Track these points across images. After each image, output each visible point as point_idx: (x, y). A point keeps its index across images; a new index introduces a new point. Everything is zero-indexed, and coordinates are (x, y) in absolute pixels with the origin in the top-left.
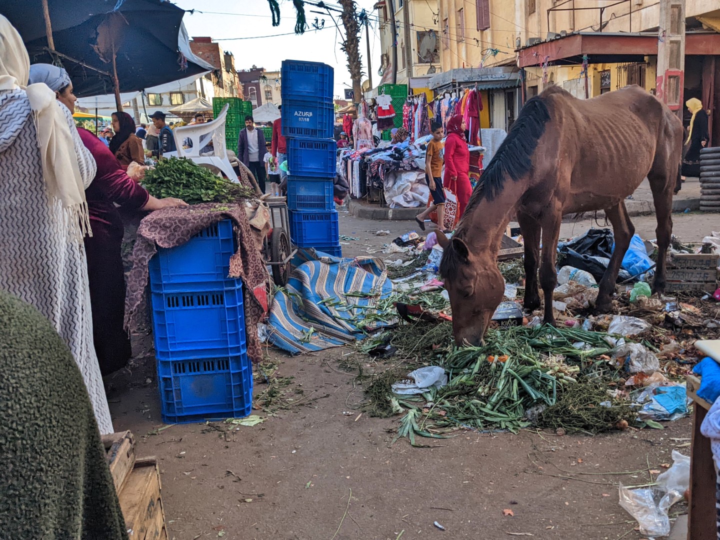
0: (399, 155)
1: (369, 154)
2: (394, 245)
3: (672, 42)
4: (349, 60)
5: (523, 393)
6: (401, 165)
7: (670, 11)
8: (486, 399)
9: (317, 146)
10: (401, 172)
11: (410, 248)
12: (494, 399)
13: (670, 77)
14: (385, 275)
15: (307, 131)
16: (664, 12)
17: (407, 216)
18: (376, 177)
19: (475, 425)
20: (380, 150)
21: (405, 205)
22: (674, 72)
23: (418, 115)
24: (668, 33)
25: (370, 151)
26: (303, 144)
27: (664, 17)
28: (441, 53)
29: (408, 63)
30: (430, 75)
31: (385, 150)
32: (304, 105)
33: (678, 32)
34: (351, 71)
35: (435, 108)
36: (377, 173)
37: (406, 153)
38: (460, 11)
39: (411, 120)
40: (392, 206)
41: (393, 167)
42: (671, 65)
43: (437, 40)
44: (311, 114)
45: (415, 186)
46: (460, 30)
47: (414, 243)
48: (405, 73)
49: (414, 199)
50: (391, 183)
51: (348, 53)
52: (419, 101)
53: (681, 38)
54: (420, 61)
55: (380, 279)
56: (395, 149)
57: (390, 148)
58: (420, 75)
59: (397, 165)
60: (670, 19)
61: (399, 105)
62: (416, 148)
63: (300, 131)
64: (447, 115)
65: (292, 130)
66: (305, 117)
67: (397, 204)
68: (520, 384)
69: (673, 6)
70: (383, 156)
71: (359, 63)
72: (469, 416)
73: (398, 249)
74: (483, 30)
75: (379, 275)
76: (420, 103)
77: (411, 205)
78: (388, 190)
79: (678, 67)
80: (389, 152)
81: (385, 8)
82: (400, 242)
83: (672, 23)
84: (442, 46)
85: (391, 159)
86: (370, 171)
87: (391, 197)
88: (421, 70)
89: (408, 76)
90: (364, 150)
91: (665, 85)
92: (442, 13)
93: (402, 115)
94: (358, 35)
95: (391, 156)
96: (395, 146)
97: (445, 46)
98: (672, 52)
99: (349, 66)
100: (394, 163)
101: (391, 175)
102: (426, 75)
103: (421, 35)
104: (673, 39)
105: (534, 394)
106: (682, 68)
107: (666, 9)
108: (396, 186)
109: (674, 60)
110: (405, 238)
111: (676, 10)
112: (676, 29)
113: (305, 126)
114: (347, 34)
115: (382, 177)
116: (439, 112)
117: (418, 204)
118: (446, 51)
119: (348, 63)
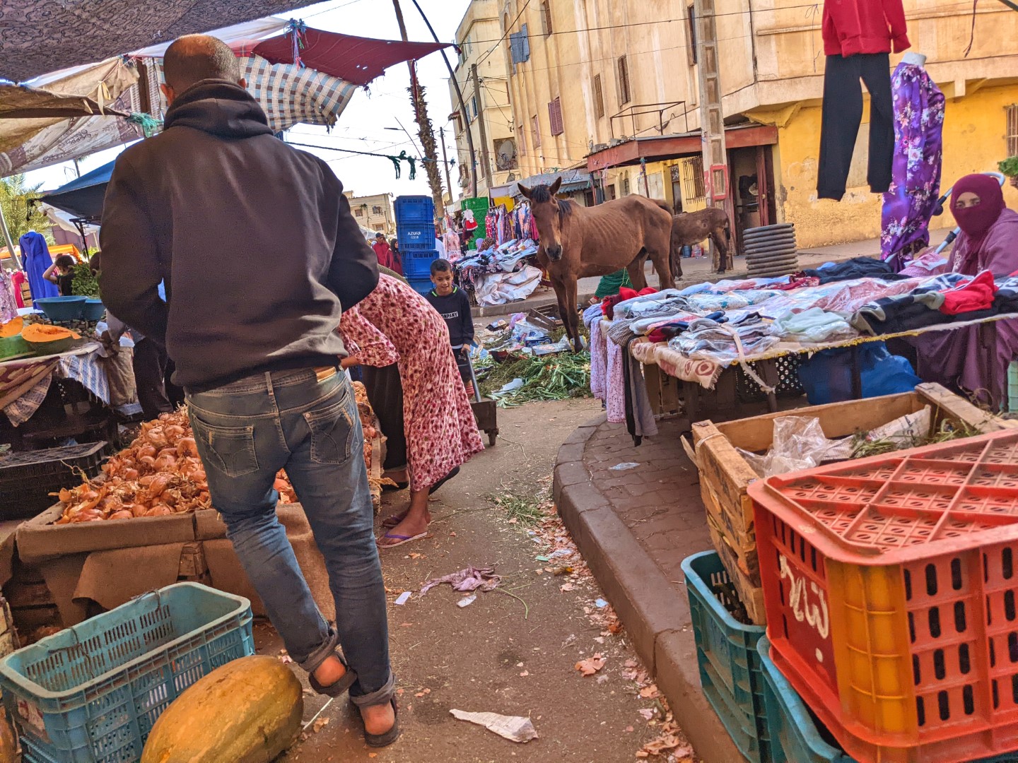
0: (484, 261)
1: (459, 262)
2: (487, 330)
3: (713, 141)
4: (429, 176)
5: (567, 382)
6: (488, 269)
7: (709, 115)
8: (546, 387)
9: (426, 256)
10: (488, 274)
11: (499, 331)
12: (550, 386)
13: (715, 171)
14: (481, 347)
15: (418, 246)
16: (704, 116)
17: (496, 312)
18: (467, 281)
19: (540, 399)
20: (469, 258)
21: (494, 303)
22: (719, 166)
23: (500, 225)
24: (709, 133)
25: (459, 260)
26: (416, 255)
27: (704, 121)
28: (519, 159)
29: (487, 173)
30: (508, 184)
31: (473, 257)
32: (414, 227)
33: (719, 132)
34: (432, 187)
35: (514, 217)
36: (468, 277)
37: (491, 258)
38: (534, 117)
39: (494, 229)
40: (483, 305)
41: (481, 272)
42: (715, 161)
43: (514, 147)
44: (420, 233)
45: (501, 285)
46: (535, 136)
47: (502, 327)
48: (485, 183)
49: (501, 297)
50: (480, 285)
51: (428, 170)
52: (500, 212)
53: (721, 136)
54: (499, 169)
55: (478, 349)
56: (482, 256)
57: (477, 255)
58: (500, 184)
59: (485, 270)
60: (709, 121)
61: (481, 217)
62: (499, 253)
63: (413, 246)
64: (524, 222)
65: (407, 246)
66: (415, 235)
67: (487, 303)
68: (565, 378)
69: (711, 111)
70: (472, 262)
71: (439, 178)
72: (536, 396)
73: (491, 333)
74: (557, 135)
75: (477, 346)
76: (500, 214)
77: (499, 303)
78: (479, 291)
79: (721, 162)
80: (477, 259)
81: (460, 118)
82: (491, 328)
83: (712, 125)
84: (519, 152)
85: (479, 265)
86: (462, 277)
87: (481, 297)
88: (500, 179)
89: (488, 186)
90: (455, 259)
91: (711, 179)
92: (517, 121)
93: (485, 225)
94: (436, 150)
95: (478, 262)
96: (481, 253)
97: (522, 152)
98: (714, 150)
99: (429, 182)
100: (481, 268)
101: (480, 278)
102: (506, 184)
103: (498, 143)
104: (714, 138)
105: (572, 381)
106: (725, 162)
107: (705, 113)
108: (484, 288)
109: (717, 157)
110: (495, 325)
111: (715, 114)
112: (716, 130)
113: (416, 242)
114: (426, 151)
115: (472, 280)
116: (518, 220)
117: (504, 301)
118: (524, 158)
119: (428, 179)
